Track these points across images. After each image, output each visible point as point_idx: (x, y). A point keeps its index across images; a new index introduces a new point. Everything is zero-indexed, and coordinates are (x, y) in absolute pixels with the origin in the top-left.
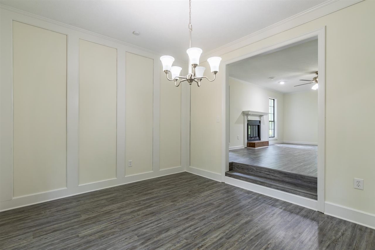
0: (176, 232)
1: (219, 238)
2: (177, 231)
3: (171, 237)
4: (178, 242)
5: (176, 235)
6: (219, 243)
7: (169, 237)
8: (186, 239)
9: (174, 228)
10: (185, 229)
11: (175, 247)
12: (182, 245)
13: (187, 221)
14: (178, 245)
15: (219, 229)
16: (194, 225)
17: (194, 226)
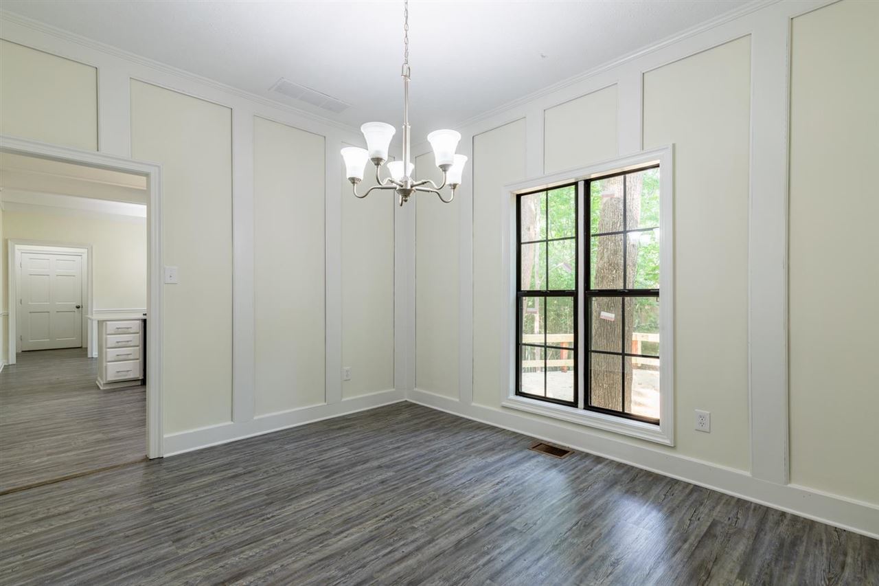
0: (437, 542)
1: (344, 534)
2: (436, 544)
3: (447, 531)
4: (429, 522)
5: (435, 536)
6: (349, 525)
7: (449, 530)
8: (413, 528)
9: (445, 551)
10: (418, 549)
11: (434, 515)
12: (421, 518)
13: (412, 577)
14: (428, 518)
15: (333, 552)
16: (393, 563)
17: (392, 560)
